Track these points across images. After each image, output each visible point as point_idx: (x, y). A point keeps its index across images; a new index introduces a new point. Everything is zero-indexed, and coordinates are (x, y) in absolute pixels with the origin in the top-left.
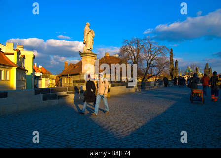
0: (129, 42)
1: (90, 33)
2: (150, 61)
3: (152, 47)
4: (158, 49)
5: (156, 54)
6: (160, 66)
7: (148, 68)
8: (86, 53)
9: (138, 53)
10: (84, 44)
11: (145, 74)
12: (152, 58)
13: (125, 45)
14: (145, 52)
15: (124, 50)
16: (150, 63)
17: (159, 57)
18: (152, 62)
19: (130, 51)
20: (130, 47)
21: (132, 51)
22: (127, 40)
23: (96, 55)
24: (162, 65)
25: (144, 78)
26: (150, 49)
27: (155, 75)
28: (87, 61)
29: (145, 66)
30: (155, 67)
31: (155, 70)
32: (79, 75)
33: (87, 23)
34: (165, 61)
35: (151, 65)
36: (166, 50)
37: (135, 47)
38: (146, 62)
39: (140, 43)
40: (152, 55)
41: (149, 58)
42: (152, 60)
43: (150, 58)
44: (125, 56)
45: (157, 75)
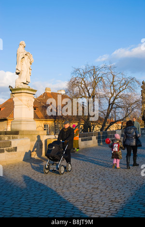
0: (81, 72)
1: (26, 57)
2: (112, 100)
3: (116, 79)
4: (124, 82)
5: (121, 89)
6: (128, 107)
7: (109, 110)
8: (20, 89)
9: (94, 88)
10: (18, 74)
11: (106, 118)
12: (115, 95)
13: (75, 77)
14: (104, 86)
15: (73, 84)
16: (113, 103)
17: (126, 93)
18: (116, 101)
19: (83, 85)
20: (83, 79)
21: (85, 85)
22: (78, 70)
23: (36, 91)
24: (130, 105)
25: (104, 125)
26: (113, 82)
27: (120, 120)
28: (21, 100)
29: (106, 107)
30: (120, 109)
31: (120, 114)
32: (5, 122)
33: (21, 42)
34: (135, 100)
35: (114, 106)
36: (136, 83)
37: (89, 79)
38: (107, 102)
39: (97, 73)
40: (115, 91)
41: (110, 95)
42: (115, 98)
43: (112, 95)
44: (75, 92)
45: (122, 120)
